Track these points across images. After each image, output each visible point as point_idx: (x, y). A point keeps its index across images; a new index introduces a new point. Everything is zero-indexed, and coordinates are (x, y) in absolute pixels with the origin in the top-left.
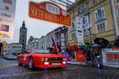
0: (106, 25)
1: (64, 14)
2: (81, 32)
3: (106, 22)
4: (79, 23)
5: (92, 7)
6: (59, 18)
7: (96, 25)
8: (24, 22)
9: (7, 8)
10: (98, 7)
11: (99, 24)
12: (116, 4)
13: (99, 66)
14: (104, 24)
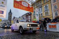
0: (49, 12)
1: (30, 7)
2: (38, 15)
3: (49, 11)
4: (37, 11)
5: (43, 4)
6: (28, 8)
7: (44, 12)
8: (11, 10)
9: (3, 3)
10: (45, 4)
11: (46, 12)
12: (53, 4)
13: (45, 30)
14: (48, 12)
